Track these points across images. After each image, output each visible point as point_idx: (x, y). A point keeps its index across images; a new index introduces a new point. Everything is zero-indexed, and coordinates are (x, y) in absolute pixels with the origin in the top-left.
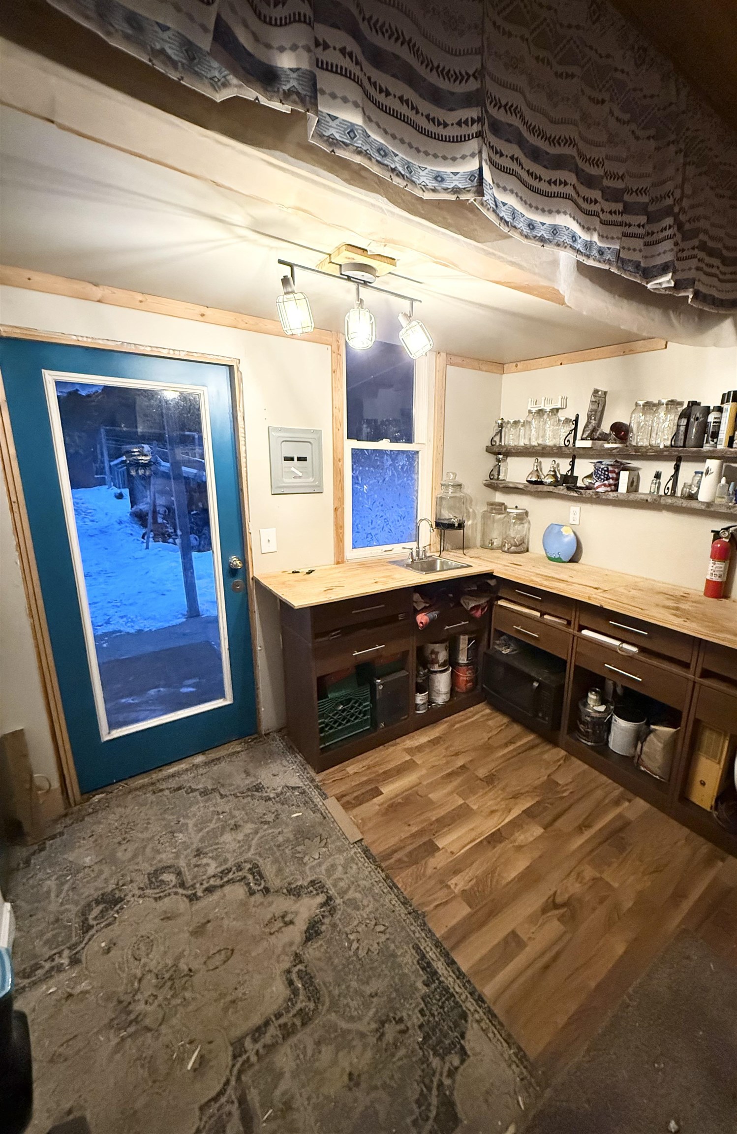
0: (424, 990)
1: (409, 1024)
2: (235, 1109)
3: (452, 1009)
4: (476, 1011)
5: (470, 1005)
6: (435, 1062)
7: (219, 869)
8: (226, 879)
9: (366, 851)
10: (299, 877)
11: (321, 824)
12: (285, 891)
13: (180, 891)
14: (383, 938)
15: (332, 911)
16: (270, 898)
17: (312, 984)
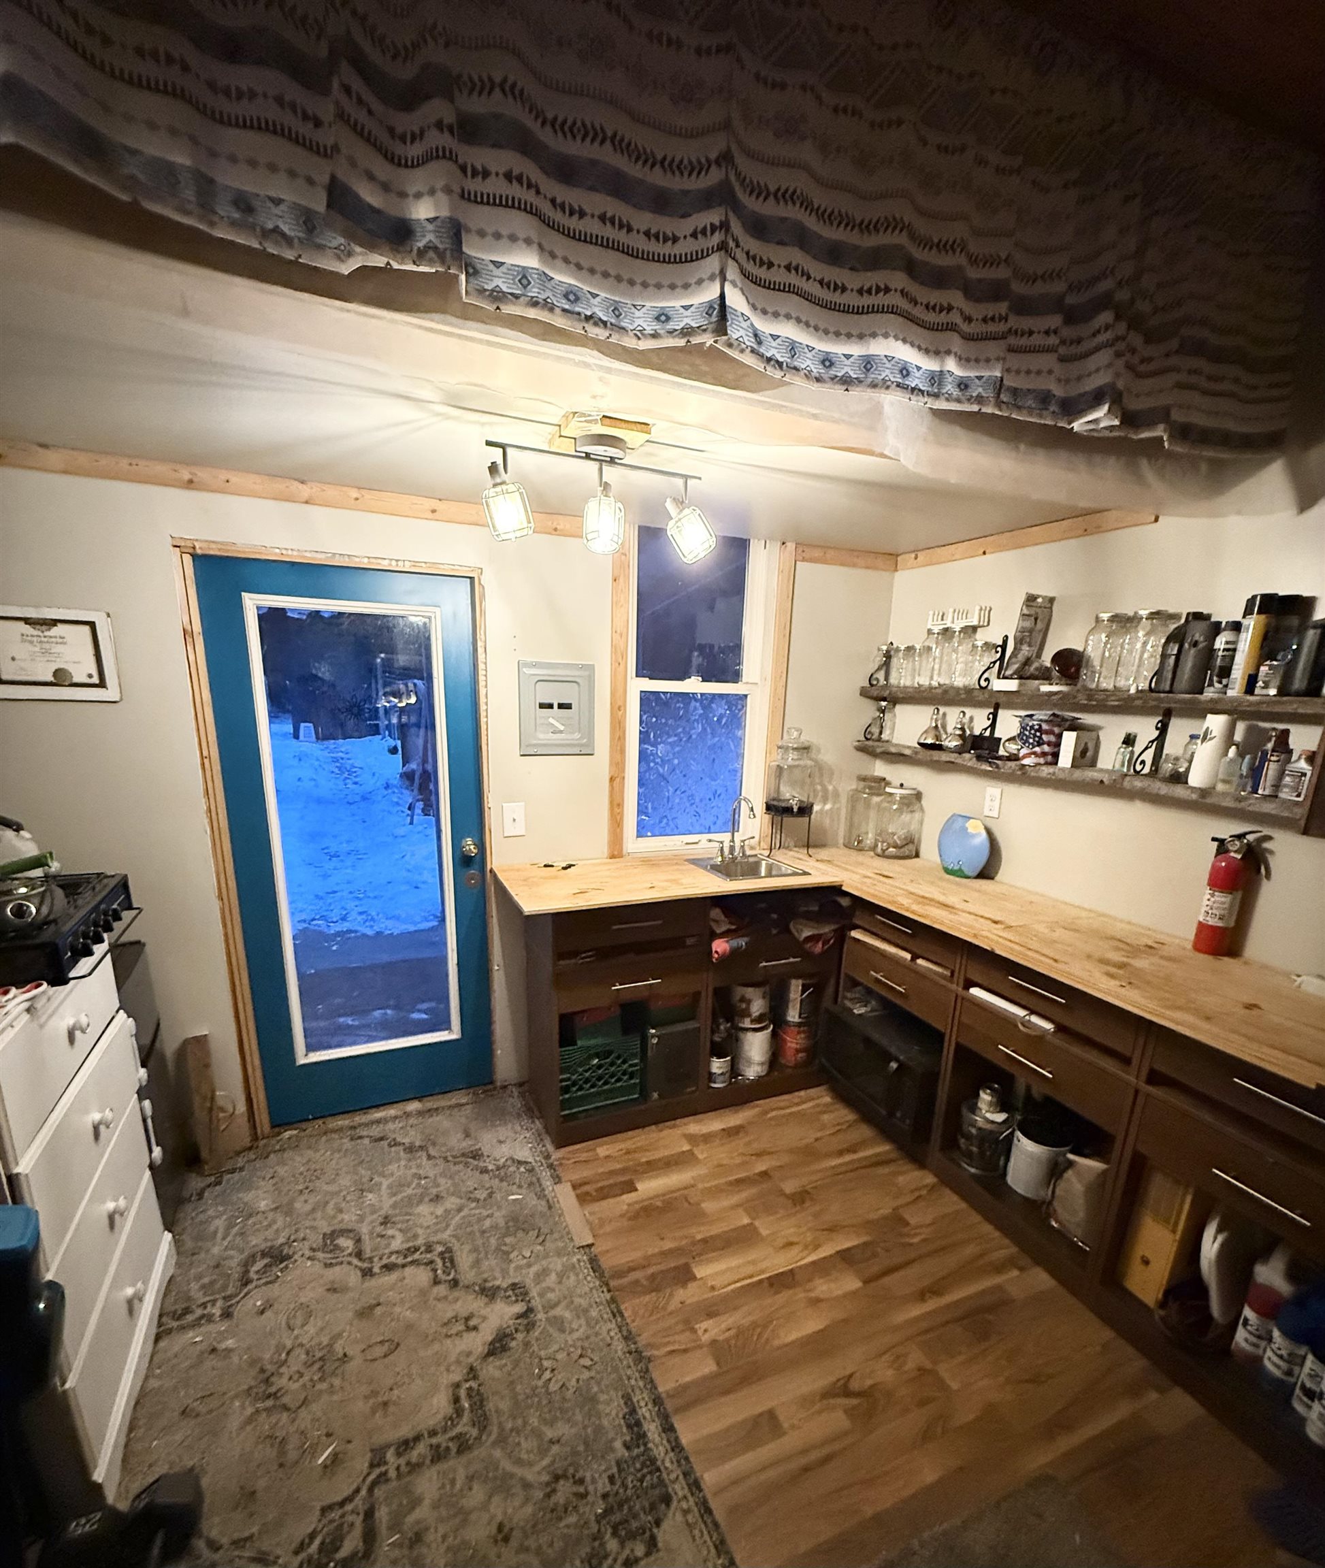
0: (621, 1452)
1: (591, 1488)
2: (358, 1521)
3: (653, 1487)
4: (685, 1497)
5: (679, 1489)
6: (612, 1545)
7: (406, 1246)
8: (409, 1259)
9: (594, 1263)
10: (498, 1274)
11: (542, 1215)
12: (477, 1288)
13: (355, 1261)
14: (586, 1375)
15: (530, 1327)
16: (456, 1294)
17: (482, 1406)
